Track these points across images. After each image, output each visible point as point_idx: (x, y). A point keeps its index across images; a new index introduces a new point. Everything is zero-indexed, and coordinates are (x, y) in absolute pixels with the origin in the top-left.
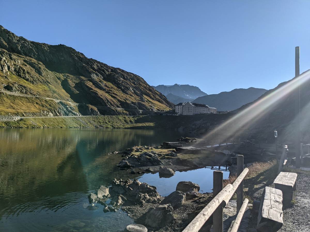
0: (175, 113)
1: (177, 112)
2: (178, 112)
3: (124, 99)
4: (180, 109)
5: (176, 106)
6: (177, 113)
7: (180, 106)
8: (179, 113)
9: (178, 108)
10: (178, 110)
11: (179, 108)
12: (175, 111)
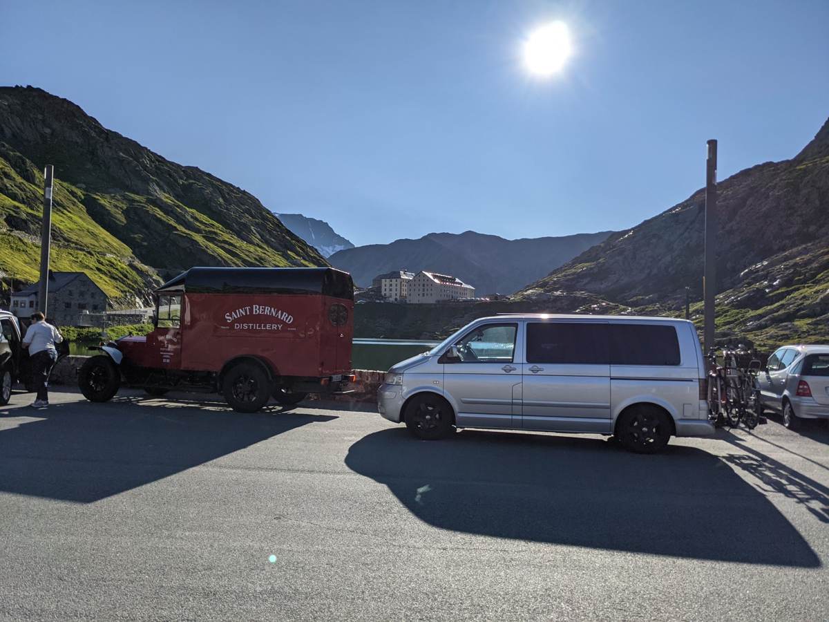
0: (381, 296)
1: (385, 294)
2: (388, 295)
3: (255, 259)
4: (394, 288)
5: (383, 280)
6: (384, 297)
7: (394, 280)
8: (391, 296)
9: (388, 285)
10: (388, 290)
11: (391, 285)
12: (381, 292)
